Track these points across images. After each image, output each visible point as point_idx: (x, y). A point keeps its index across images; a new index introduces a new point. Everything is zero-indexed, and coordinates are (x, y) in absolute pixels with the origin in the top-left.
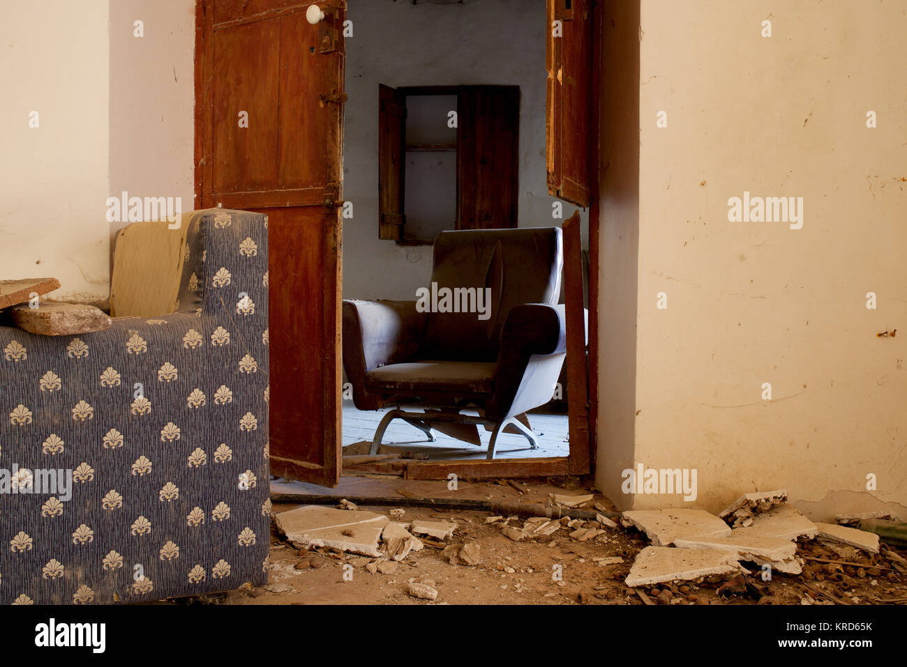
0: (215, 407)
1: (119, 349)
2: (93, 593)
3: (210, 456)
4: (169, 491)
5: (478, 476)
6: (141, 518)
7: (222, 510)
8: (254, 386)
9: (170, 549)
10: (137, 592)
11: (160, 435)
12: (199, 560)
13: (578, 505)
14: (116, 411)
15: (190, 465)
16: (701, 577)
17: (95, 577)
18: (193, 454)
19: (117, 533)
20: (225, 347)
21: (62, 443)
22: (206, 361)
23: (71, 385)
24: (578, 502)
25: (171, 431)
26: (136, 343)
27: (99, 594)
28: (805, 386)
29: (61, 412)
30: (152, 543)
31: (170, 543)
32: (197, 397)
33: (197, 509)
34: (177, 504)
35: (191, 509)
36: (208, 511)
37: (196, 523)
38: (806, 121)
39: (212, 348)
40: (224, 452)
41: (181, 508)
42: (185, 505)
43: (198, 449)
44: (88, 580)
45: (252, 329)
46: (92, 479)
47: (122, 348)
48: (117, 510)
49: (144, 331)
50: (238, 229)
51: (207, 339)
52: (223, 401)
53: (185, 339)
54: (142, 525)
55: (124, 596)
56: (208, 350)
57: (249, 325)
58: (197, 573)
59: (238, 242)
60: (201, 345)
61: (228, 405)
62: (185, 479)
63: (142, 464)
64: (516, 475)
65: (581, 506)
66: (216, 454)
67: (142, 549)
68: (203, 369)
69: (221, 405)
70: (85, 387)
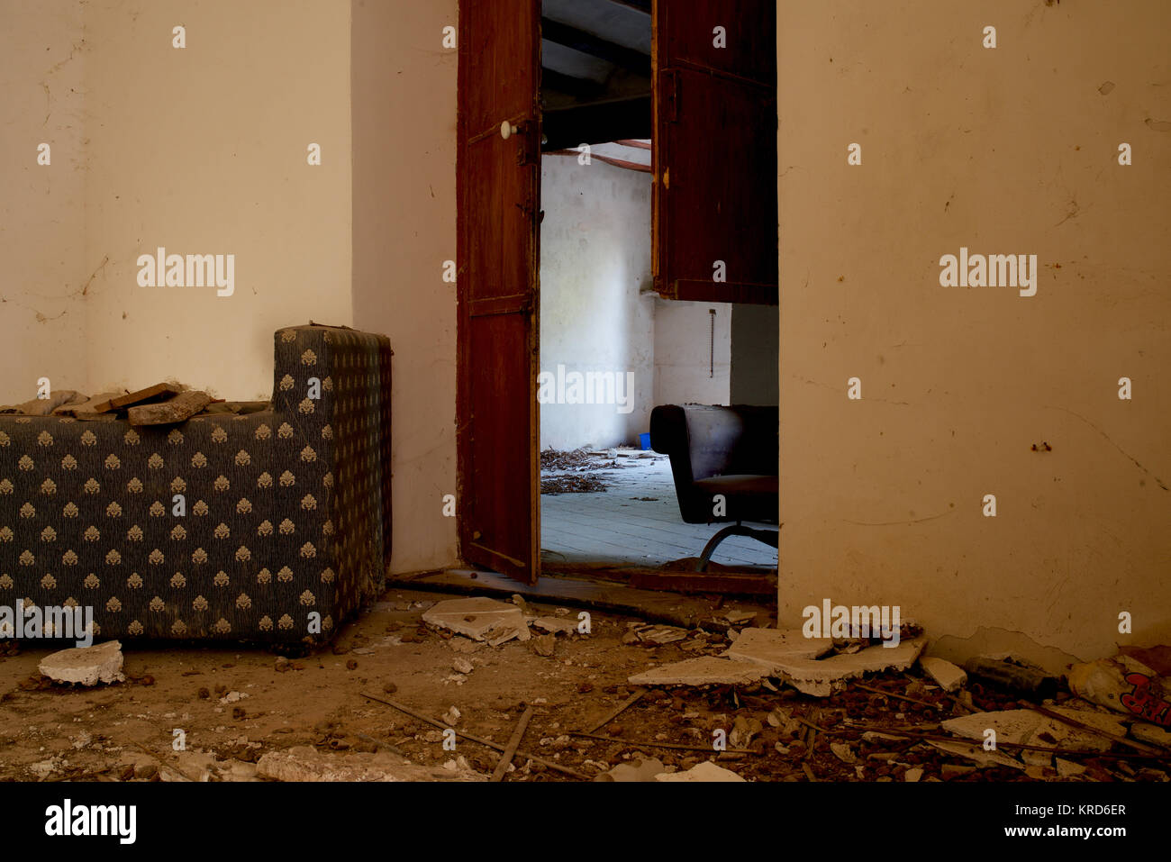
0: (280, 488)
1: (206, 438)
2: (186, 626)
3: (276, 528)
4: (243, 553)
5: (690, 588)
6: (222, 572)
7: (286, 573)
8: (314, 473)
9: (244, 600)
10: (219, 631)
11: (236, 508)
12: (267, 612)
13: (739, 621)
14: (203, 487)
15: (260, 534)
16: (706, 684)
17: (187, 615)
18: (262, 524)
19: (203, 582)
20: (289, 440)
21: (164, 508)
22: (273, 451)
23: (170, 465)
24: (739, 619)
25: (244, 505)
26: (219, 434)
27: (190, 628)
28: (952, 505)
29: (163, 485)
30: (230, 594)
31: (244, 595)
32: (265, 479)
33: (265, 569)
34: (249, 564)
35: (261, 569)
36: (274, 572)
37: (265, 581)
38: (947, 204)
39: (278, 440)
40: (287, 525)
41: (253, 568)
42: (255, 566)
43: (266, 521)
44: (181, 616)
45: (312, 425)
46: (184, 538)
47: (208, 438)
48: (203, 564)
49: (223, 425)
50: (301, 343)
51: (275, 432)
52: (287, 483)
53: (257, 432)
54: (222, 578)
55: (210, 633)
56: (275, 442)
57: (309, 421)
58: (266, 622)
59: (301, 353)
60: (269, 437)
61: (291, 487)
62: (255, 544)
63: (222, 530)
64: (725, 590)
65: (741, 623)
66: (281, 526)
67: (222, 597)
68: (270, 457)
69: (285, 487)
70: (181, 467)
